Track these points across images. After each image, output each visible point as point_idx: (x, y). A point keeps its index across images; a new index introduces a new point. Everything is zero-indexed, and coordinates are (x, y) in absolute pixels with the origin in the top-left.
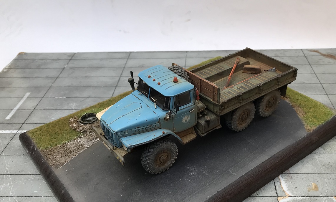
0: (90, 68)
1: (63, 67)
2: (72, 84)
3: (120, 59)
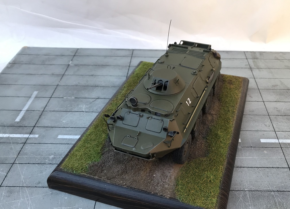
1: (68, 64)
2: (79, 83)
3: (124, 56)
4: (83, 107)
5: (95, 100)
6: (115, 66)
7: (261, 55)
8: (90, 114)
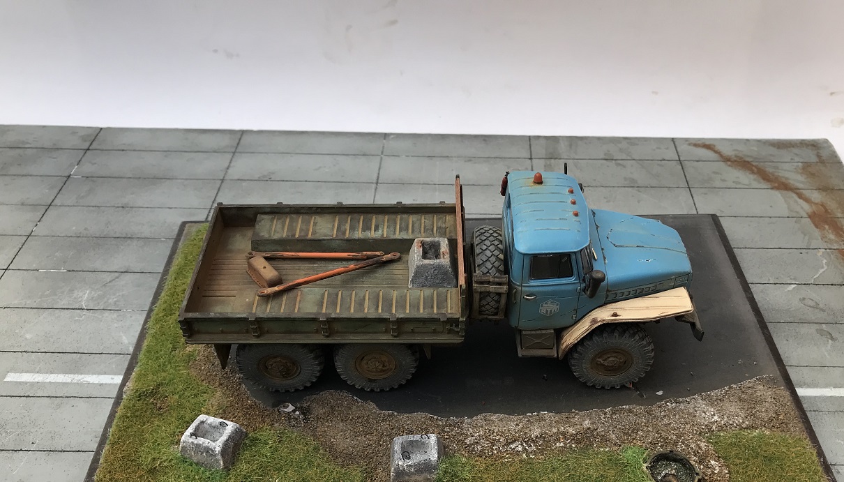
0: (136, 178)
1: (67, 174)
2: (85, 229)
3: (215, 152)
4: (84, 296)
5: (117, 278)
6: (187, 179)
7: (571, 146)
8: (96, 315)
